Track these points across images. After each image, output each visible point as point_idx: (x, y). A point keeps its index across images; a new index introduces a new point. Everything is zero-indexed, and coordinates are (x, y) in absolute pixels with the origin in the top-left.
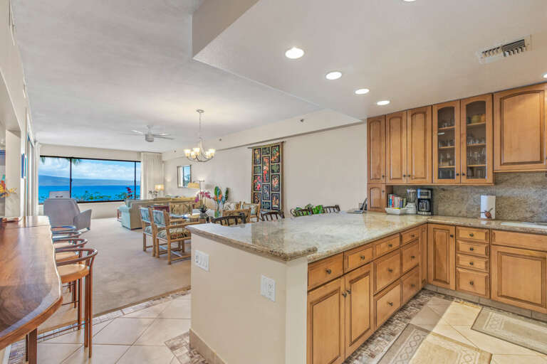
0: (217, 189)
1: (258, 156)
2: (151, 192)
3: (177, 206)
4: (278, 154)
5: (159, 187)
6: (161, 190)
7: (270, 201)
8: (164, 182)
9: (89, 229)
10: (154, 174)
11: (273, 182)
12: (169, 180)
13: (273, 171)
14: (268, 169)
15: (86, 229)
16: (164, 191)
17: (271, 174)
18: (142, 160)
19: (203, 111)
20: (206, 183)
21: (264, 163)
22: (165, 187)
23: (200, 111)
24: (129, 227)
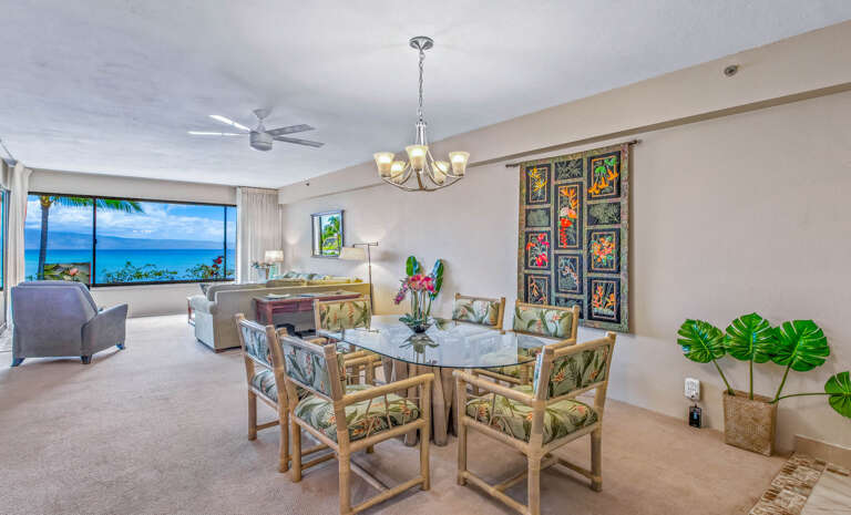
0: (412, 262)
1: (540, 185)
2: (256, 265)
3: (335, 306)
4: (613, 176)
5: (273, 255)
6: (278, 261)
7: (584, 297)
8: (283, 247)
9: (121, 347)
10: (262, 229)
11: (595, 248)
12: (292, 240)
13: (594, 221)
14: (574, 215)
15: (115, 348)
16: (283, 263)
17: (586, 228)
18: (239, 203)
19: (429, 44)
20: (382, 247)
21: (560, 202)
22: (284, 254)
23: (422, 44)
24: (212, 346)
